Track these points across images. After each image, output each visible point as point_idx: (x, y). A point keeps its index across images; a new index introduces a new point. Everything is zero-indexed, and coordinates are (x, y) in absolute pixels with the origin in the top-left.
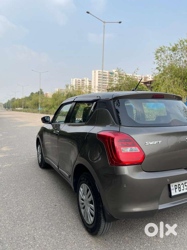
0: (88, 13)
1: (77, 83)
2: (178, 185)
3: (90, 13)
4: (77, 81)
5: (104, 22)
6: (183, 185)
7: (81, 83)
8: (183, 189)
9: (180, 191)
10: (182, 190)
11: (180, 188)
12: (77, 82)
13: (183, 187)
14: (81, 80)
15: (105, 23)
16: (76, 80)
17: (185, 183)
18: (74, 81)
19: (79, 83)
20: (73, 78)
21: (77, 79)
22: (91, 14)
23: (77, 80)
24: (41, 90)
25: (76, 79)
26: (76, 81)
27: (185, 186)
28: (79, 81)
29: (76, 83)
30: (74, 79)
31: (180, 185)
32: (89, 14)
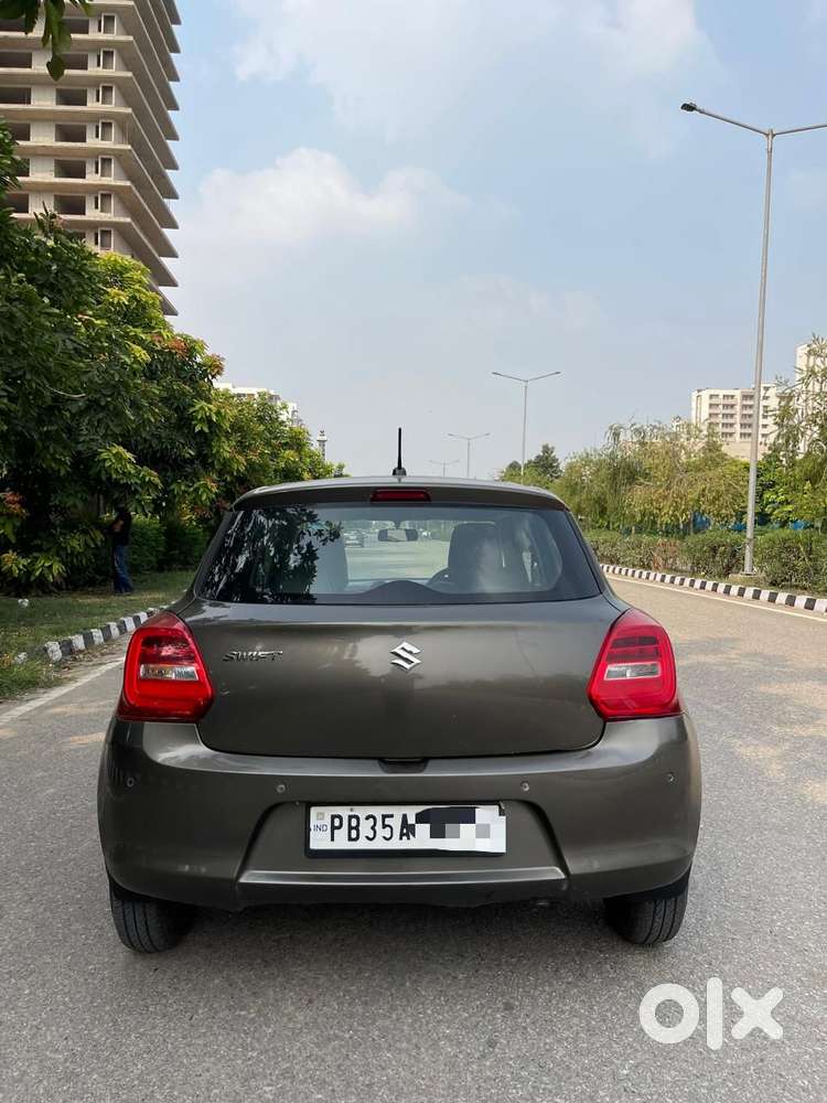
0: (689, 107)
1: (720, 410)
2: (350, 817)
3: (698, 107)
4: (720, 401)
5: (767, 135)
6: (371, 819)
7: (738, 408)
8: (371, 836)
9: (350, 839)
10: (367, 837)
11: (357, 828)
12: (721, 407)
13: (373, 828)
14: (738, 394)
15: (774, 135)
16: (711, 396)
17: (384, 817)
18: (706, 401)
19: (729, 411)
20: (699, 391)
21: (721, 393)
22: (701, 112)
23: (721, 397)
24: (546, 449)
25: (713, 392)
26: (714, 401)
27: (384, 826)
28: (730, 401)
29: (714, 411)
30: (705, 395)
31: (358, 818)
32: (694, 112)
